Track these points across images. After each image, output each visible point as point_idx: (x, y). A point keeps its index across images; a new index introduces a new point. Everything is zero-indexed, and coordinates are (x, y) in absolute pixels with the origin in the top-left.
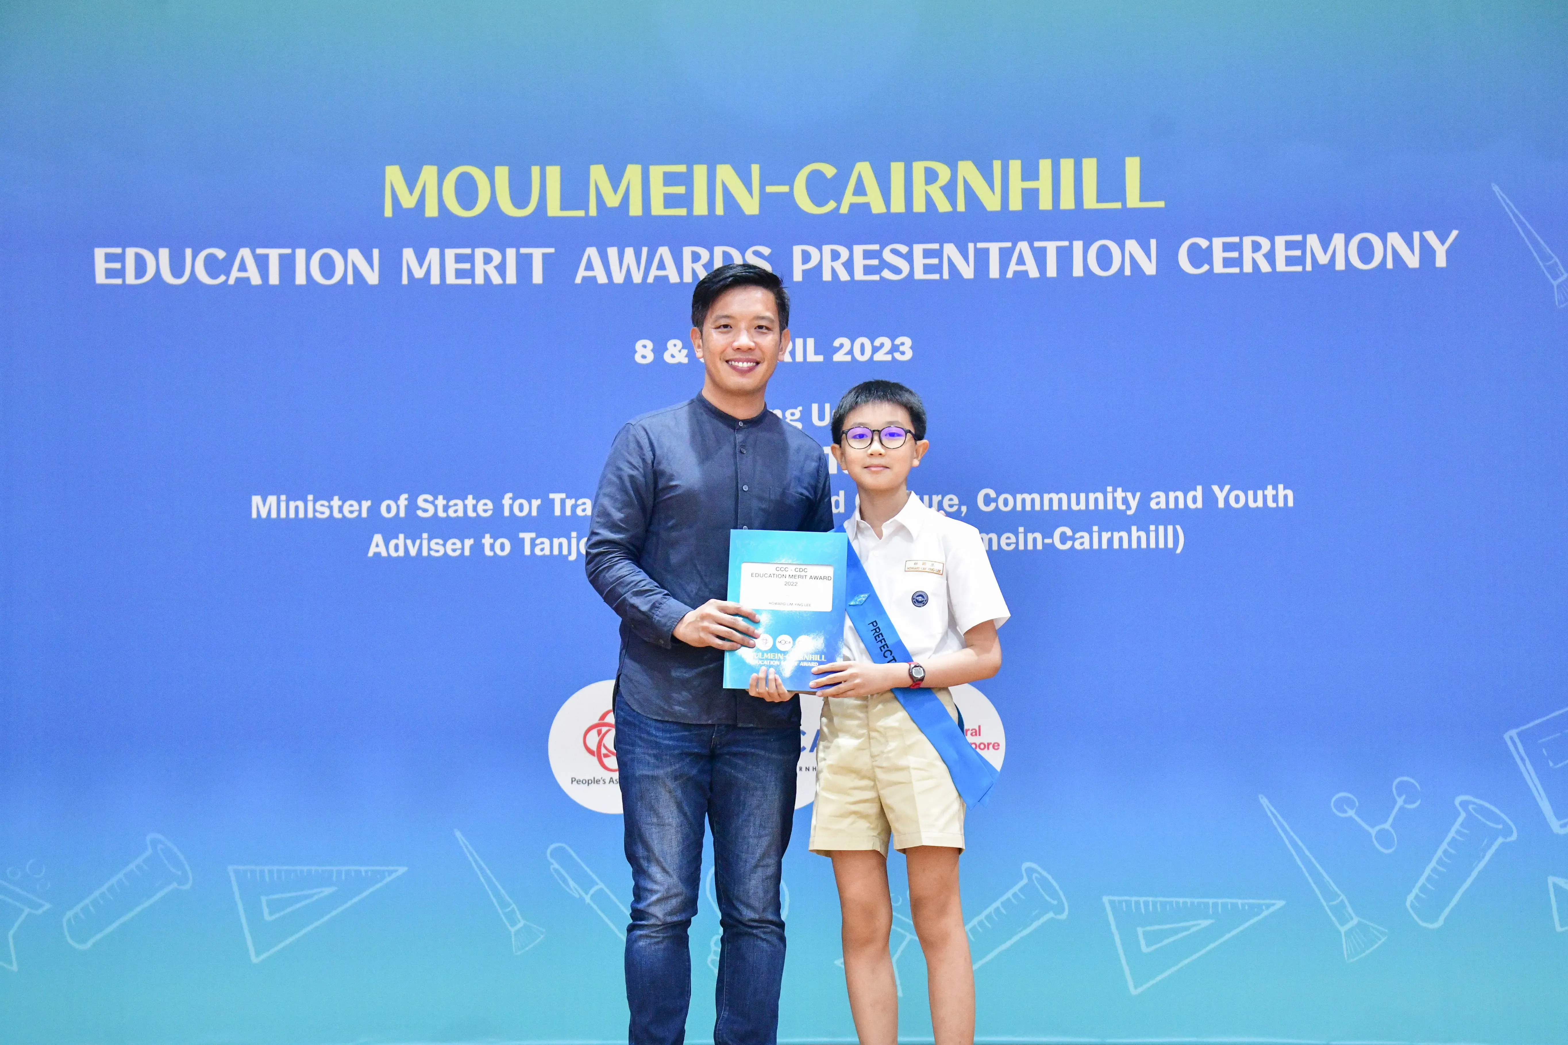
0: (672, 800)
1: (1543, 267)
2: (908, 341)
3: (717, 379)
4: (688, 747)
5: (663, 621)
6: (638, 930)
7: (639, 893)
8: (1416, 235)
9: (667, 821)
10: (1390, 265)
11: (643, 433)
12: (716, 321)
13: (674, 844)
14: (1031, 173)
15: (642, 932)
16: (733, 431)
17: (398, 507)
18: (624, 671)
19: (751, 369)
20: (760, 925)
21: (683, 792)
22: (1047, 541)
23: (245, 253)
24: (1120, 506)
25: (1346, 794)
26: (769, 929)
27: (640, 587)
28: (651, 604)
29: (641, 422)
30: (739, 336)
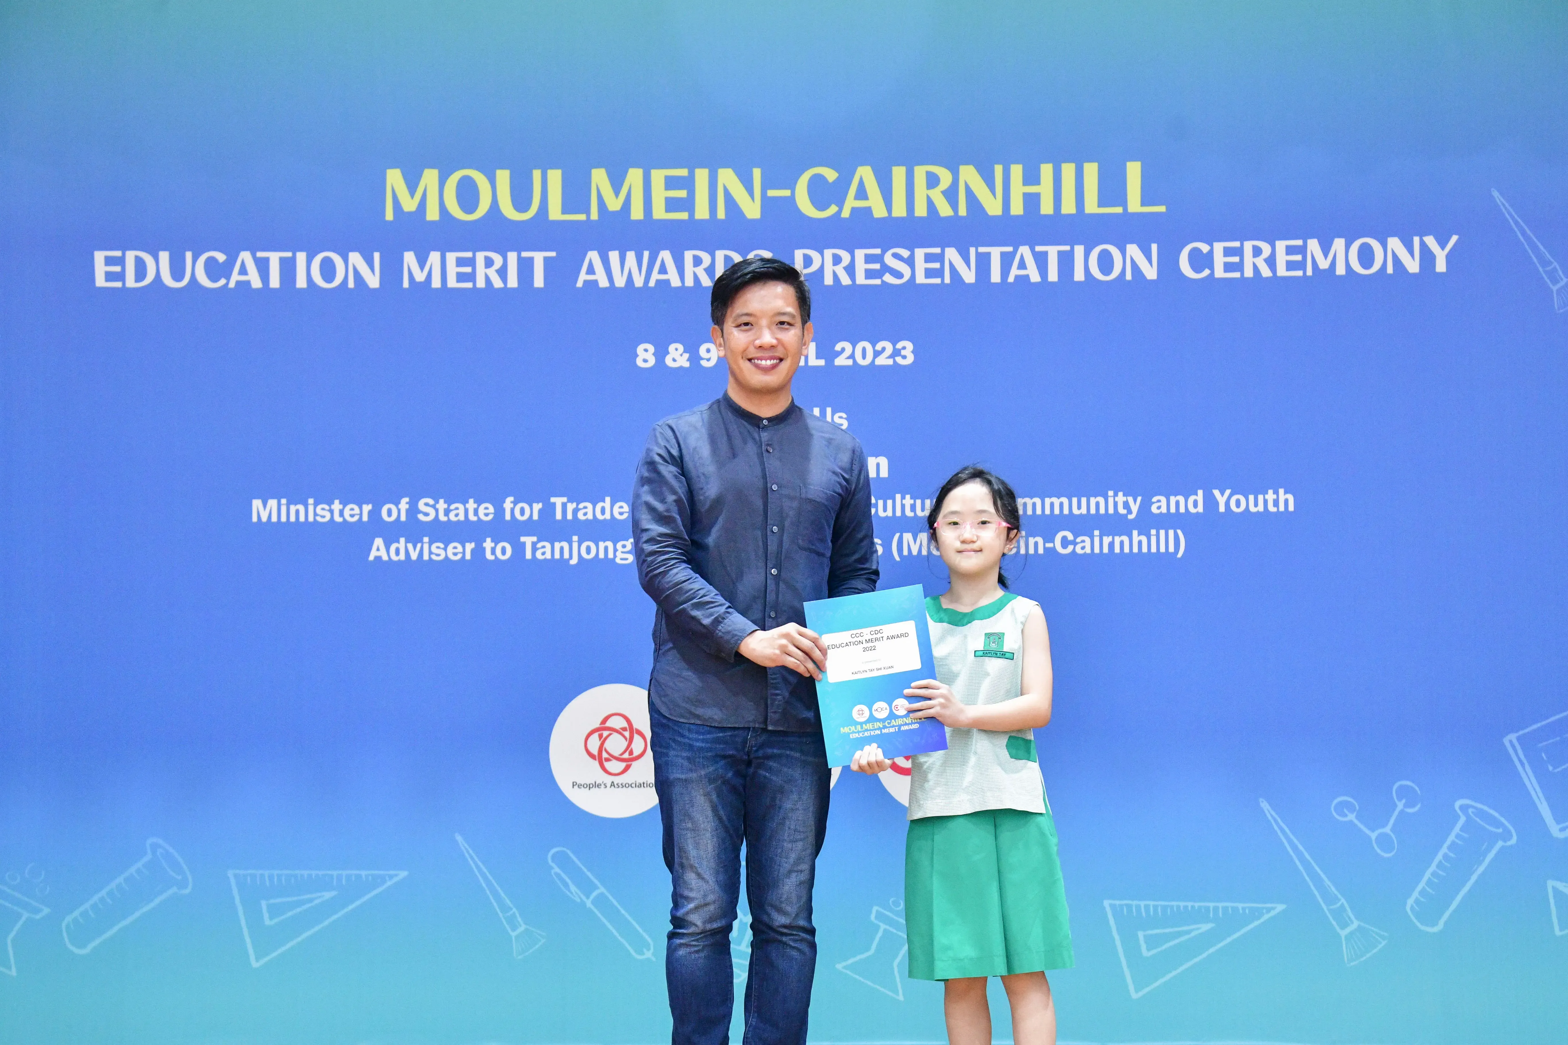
0: (707, 803)
1: (1542, 272)
2: (909, 346)
3: (741, 377)
4: (722, 749)
5: (727, 637)
6: (676, 938)
7: (678, 899)
8: (1416, 240)
9: (702, 826)
10: (1390, 270)
11: (671, 433)
12: (737, 319)
14: (1032, 178)
15: (682, 941)
16: (757, 429)
17: (399, 511)
18: (658, 675)
19: (774, 367)
20: (790, 931)
21: (718, 796)
22: (1049, 545)
23: (245, 256)
24: (1122, 511)
25: (1345, 798)
26: (799, 935)
27: (698, 598)
28: (713, 617)
29: (667, 422)
30: (760, 333)
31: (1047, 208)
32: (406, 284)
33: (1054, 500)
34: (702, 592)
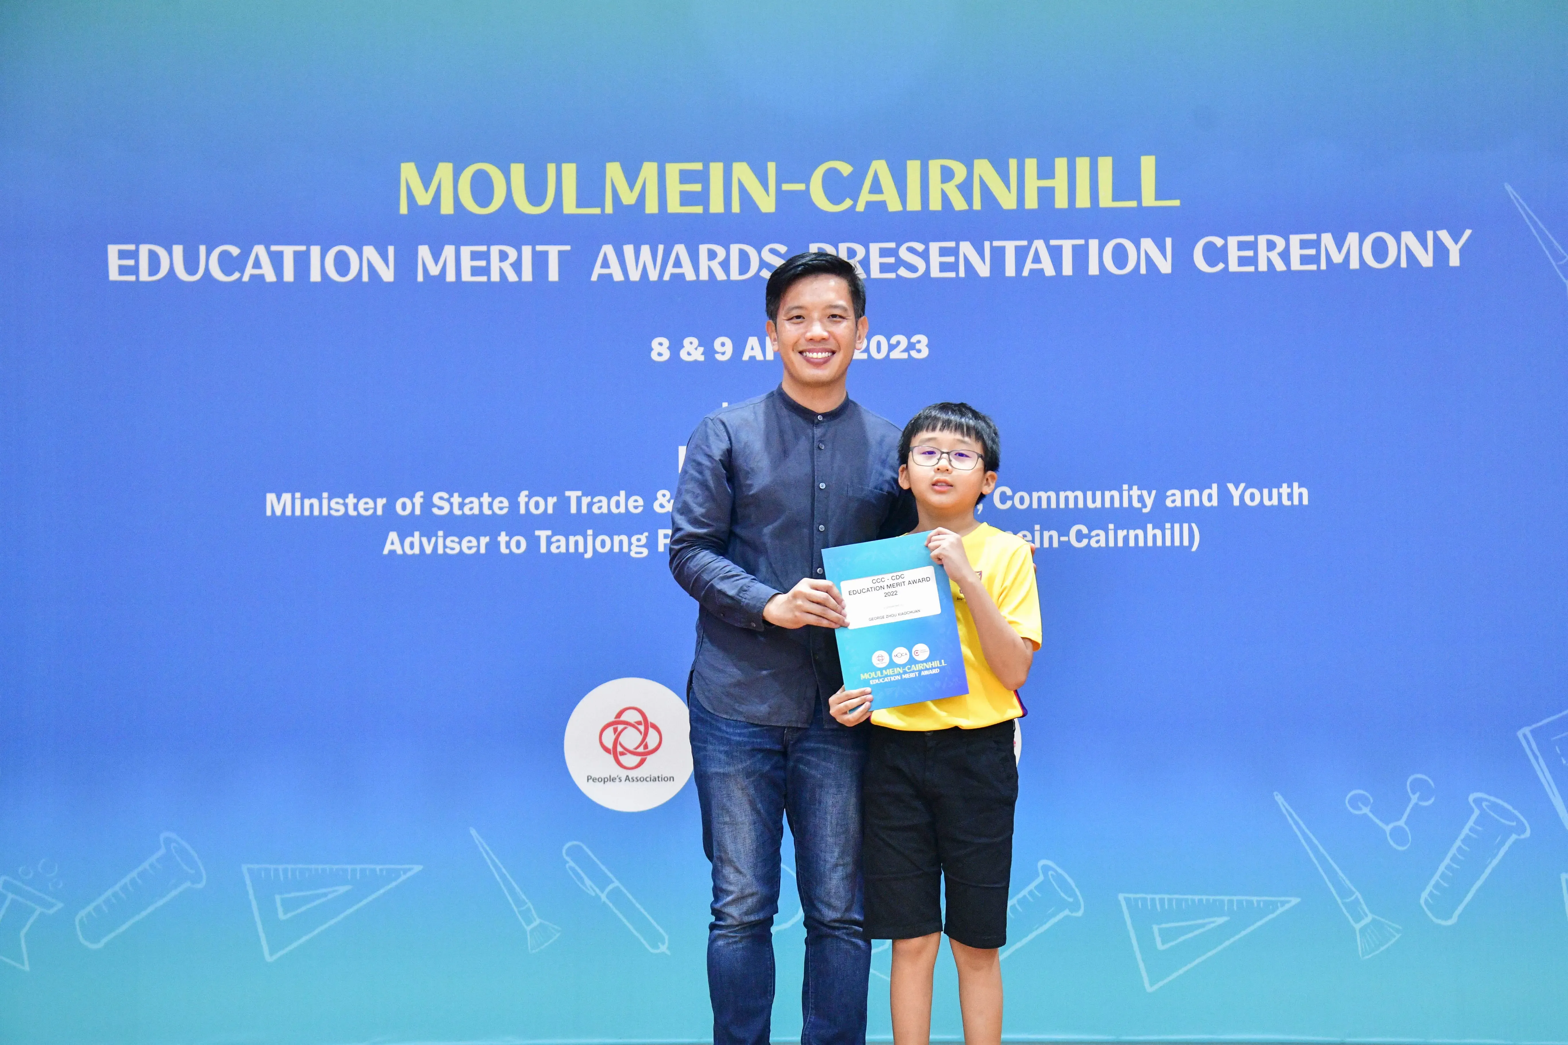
0: (745, 798)
1: (1556, 267)
2: (924, 339)
3: (792, 371)
4: (759, 744)
6: (717, 930)
7: (718, 892)
8: (1430, 234)
9: (740, 819)
10: (1404, 264)
11: (722, 427)
12: (788, 313)
14: (1047, 172)
16: (811, 425)
17: (413, 504)
19: (826, 361)
20: (842, 925)
21: (756, 789)
22: (1063, 539)
23: (259, 250)
24: (1136, 504)
25: (1361, 792)
26: (852, 928)
27: (725, 572)
28: (738, 588)
29: (720, 416)
30: (812, 326)
31: (1061, 202)
32: (420, 278)
33: (1069, 493)
34: (728, 569)
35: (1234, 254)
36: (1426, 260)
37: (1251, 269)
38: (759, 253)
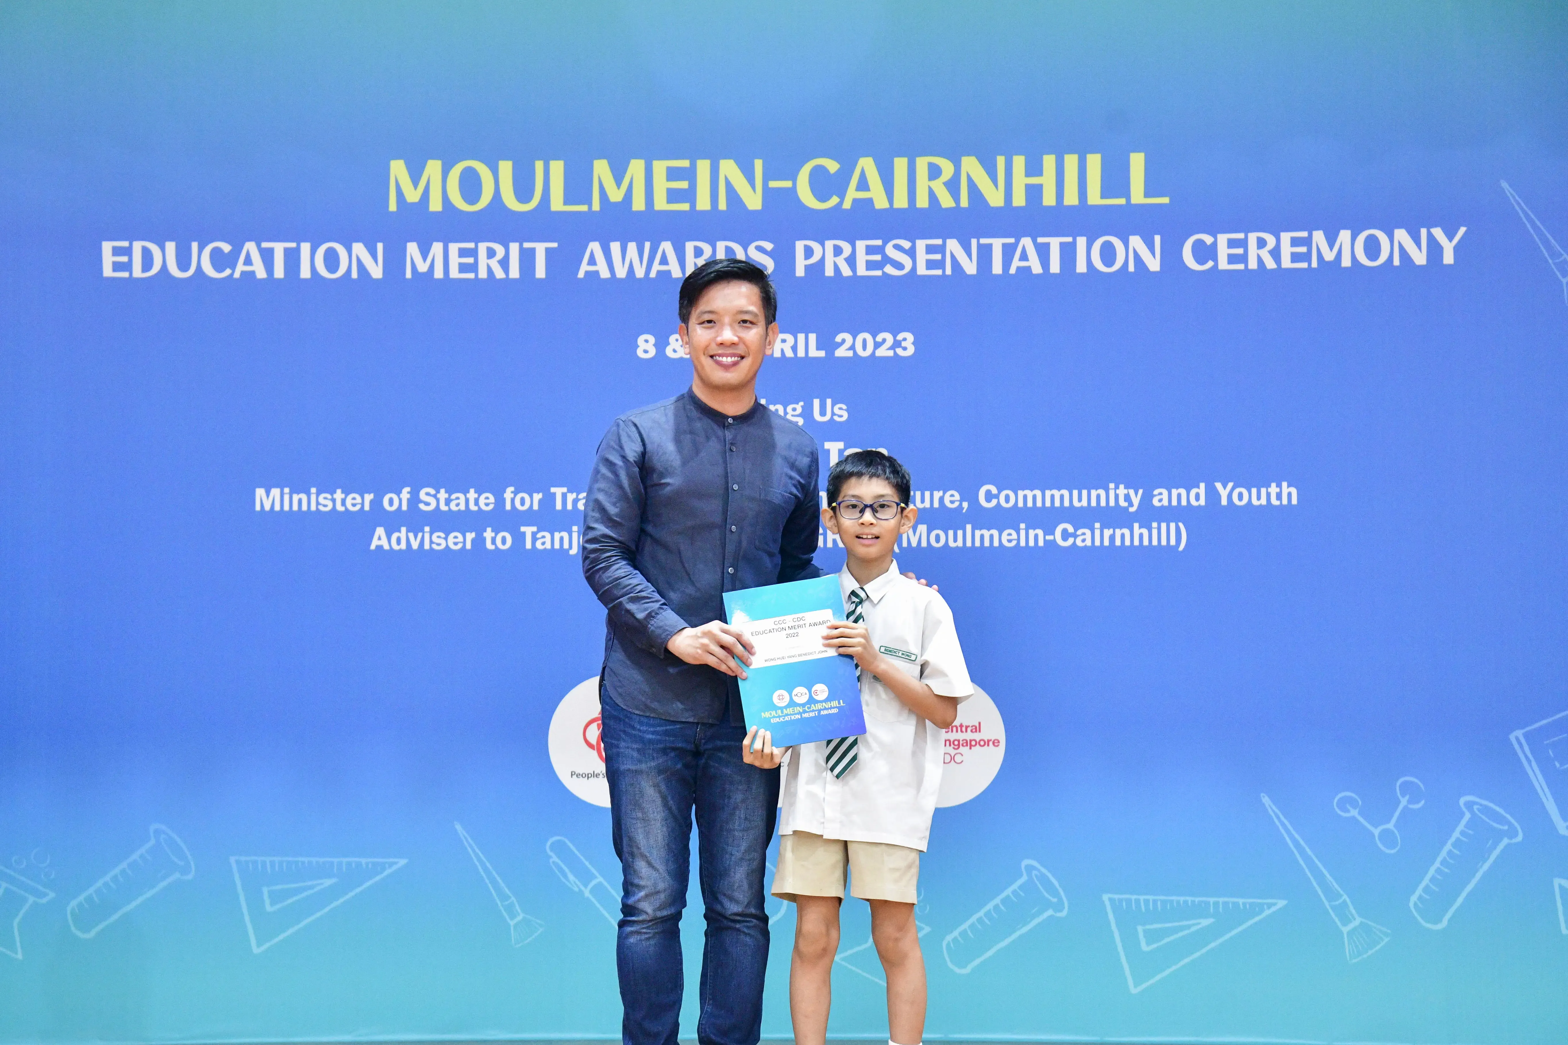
0: (658, 795)
1: (1552, 265)
2: (910, 337)
3: (702, 374)
4: (673, 742)
5: (659, 631)
6: (629, 926)
7: (628, 887)
8: (1424, 232)
9: (652, 815)
10: (1396, 262)
11: (634, 429)
12: (700, 317)
13: (660, 837)
14: (1035, 168)
15: (632, 929)
16: (722, 427)
17: (400, 500)
18: (609, 664)
19: (735, 364)
20: (742, 919)
21: (667, 786)
22: (1049, 538)
23: (250, 247)
24: (1123, 503)
25: (1348, 794)
26: (752, 922)
27: (636, 592)
28: (647, 612)
29: (631, 418)
30: (722, 331)
31: (1049, 199)
32: (409, 275)
34: (639, 588)
35: (1223, 252)
36: (1420, 258)
37: (1241, 267)
38: (746, 250)
